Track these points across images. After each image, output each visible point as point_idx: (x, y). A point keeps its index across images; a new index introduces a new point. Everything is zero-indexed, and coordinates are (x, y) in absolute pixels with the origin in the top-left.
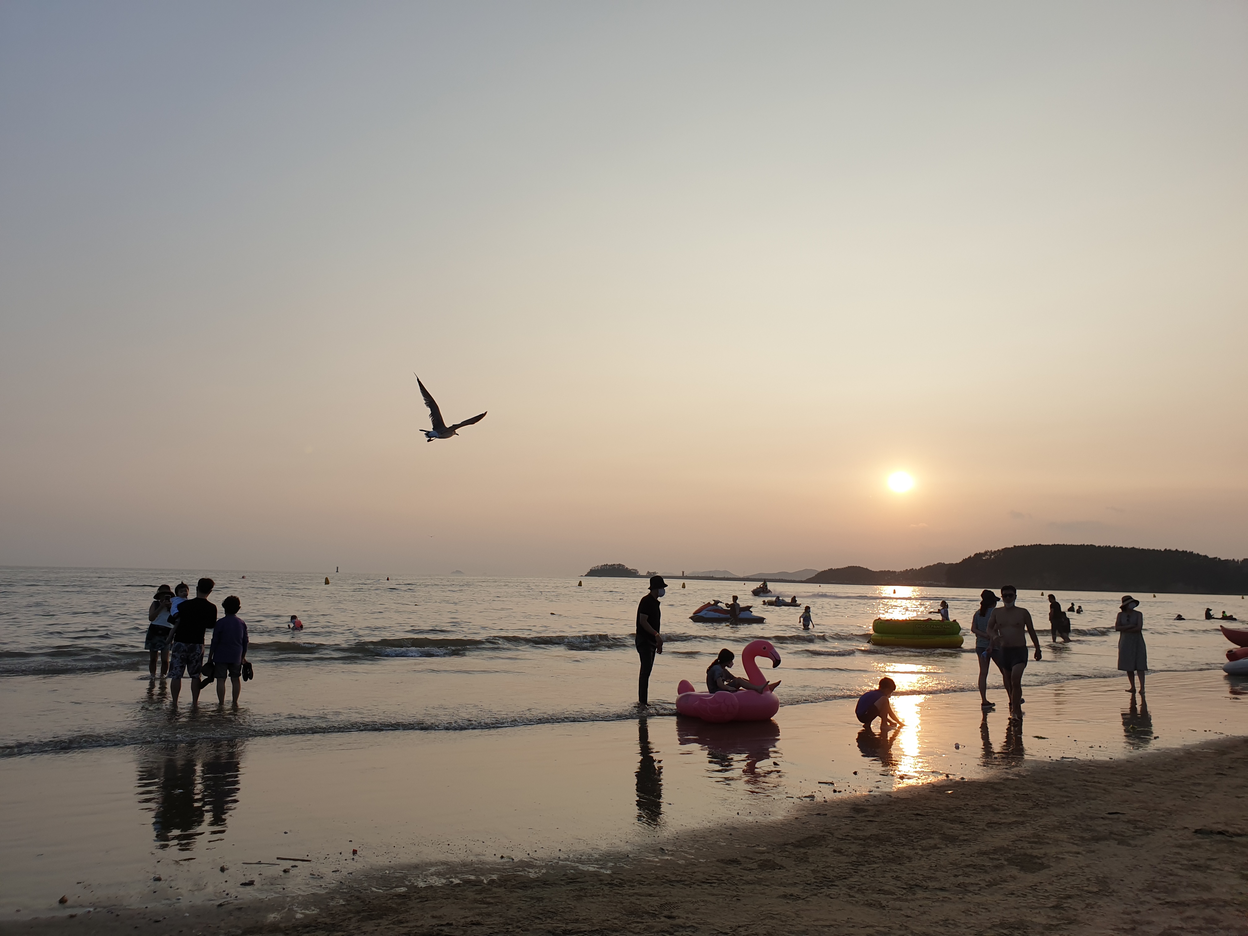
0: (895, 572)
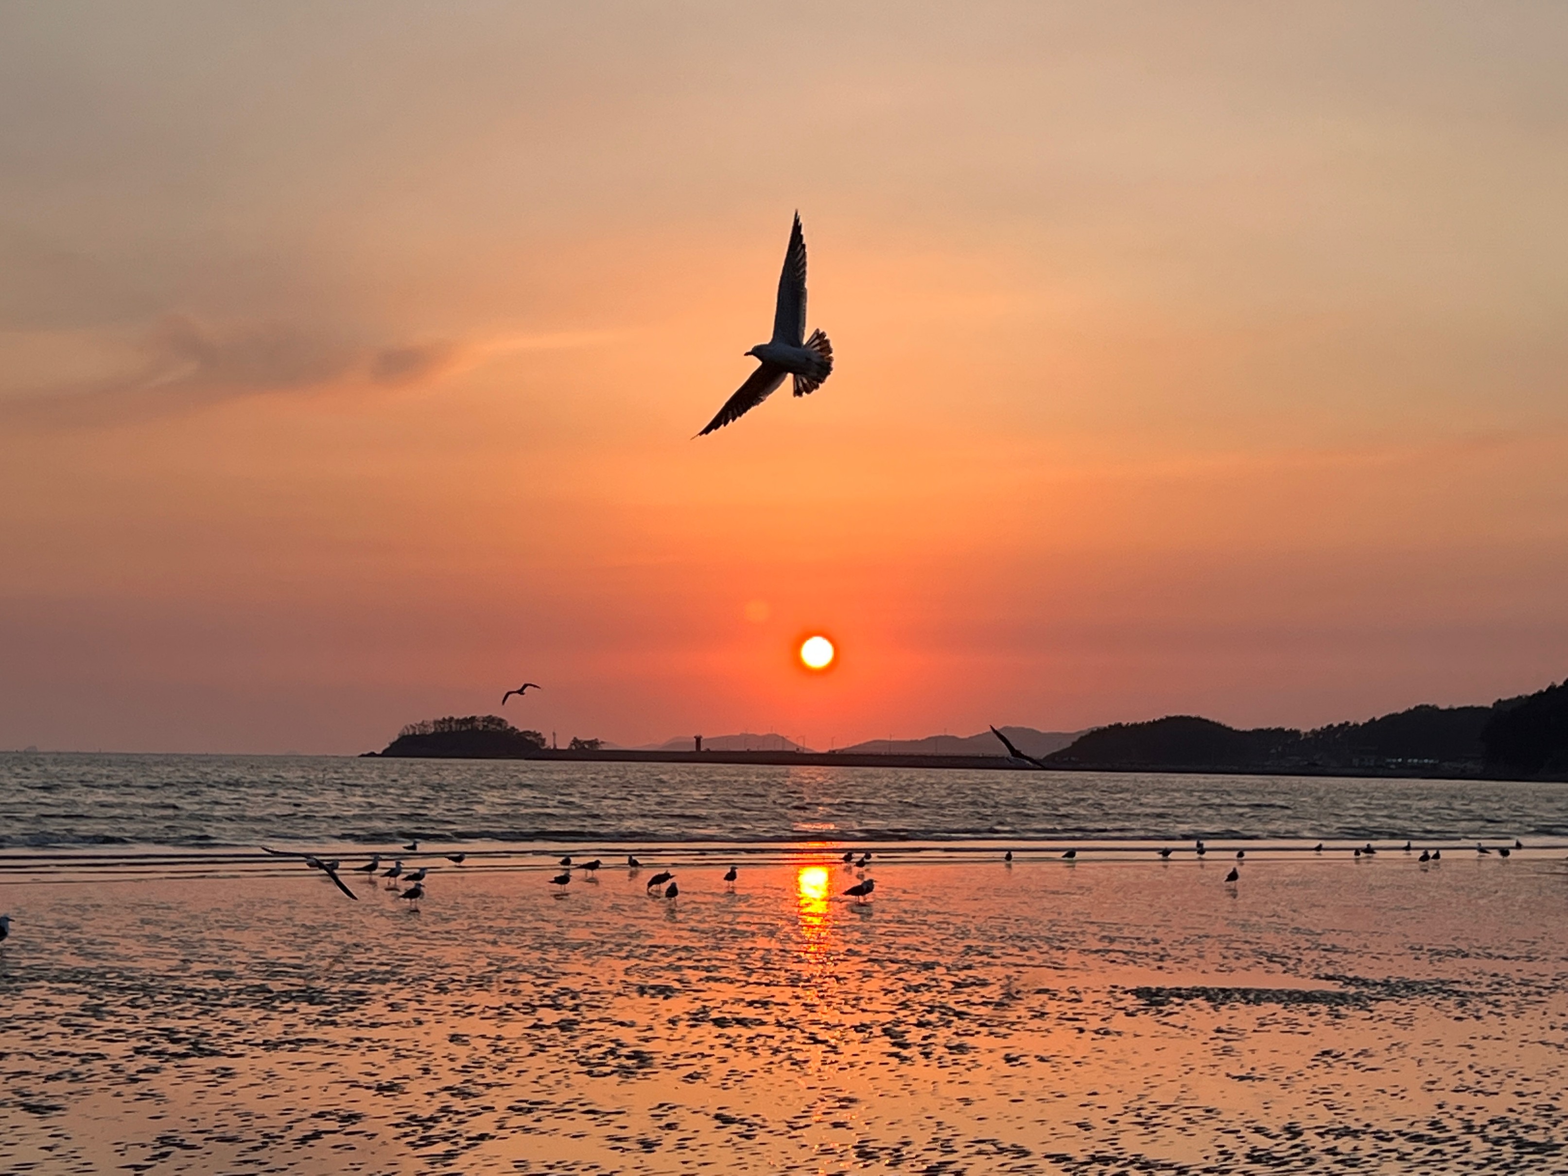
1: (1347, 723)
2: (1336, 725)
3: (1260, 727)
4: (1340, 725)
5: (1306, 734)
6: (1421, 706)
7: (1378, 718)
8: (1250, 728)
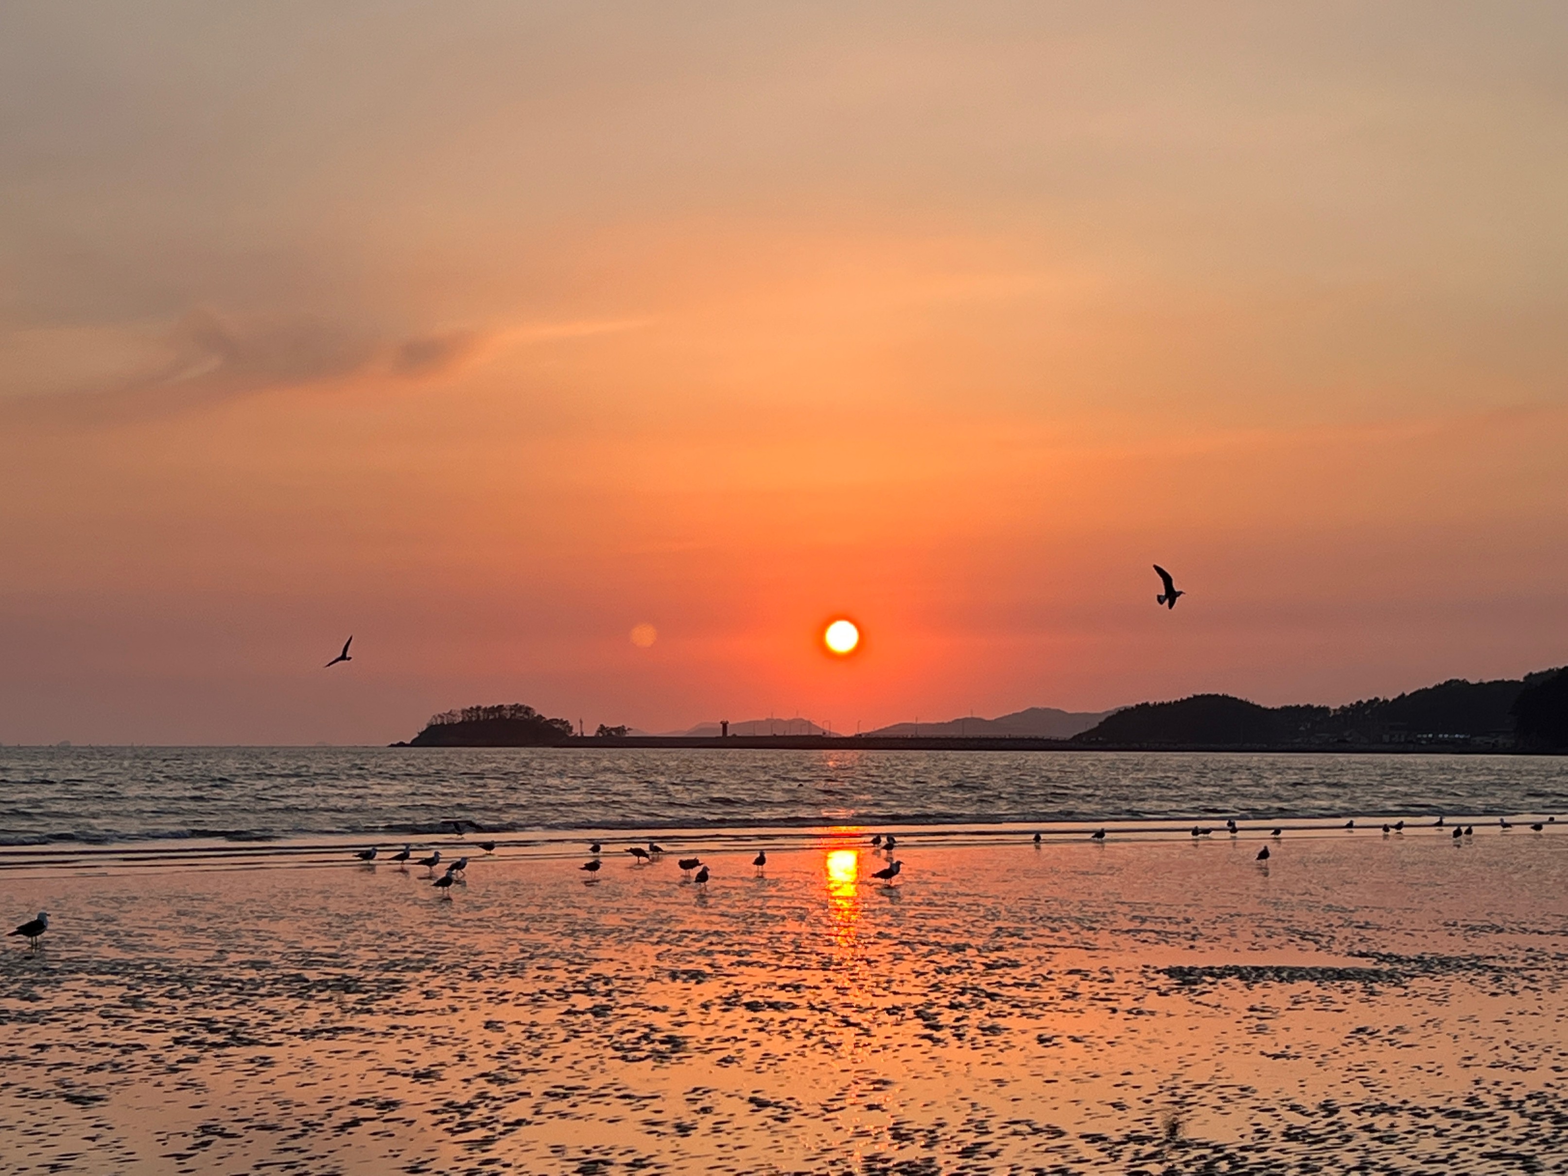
0: (1326, 710)
1: (1377, 699)
2: (1365, 701)
3: (1288, 704)
4: (1370, 701)
5: (1335, 710)
6: (1451, 681)
7: (1407, 694)
8: (1277, 706)
